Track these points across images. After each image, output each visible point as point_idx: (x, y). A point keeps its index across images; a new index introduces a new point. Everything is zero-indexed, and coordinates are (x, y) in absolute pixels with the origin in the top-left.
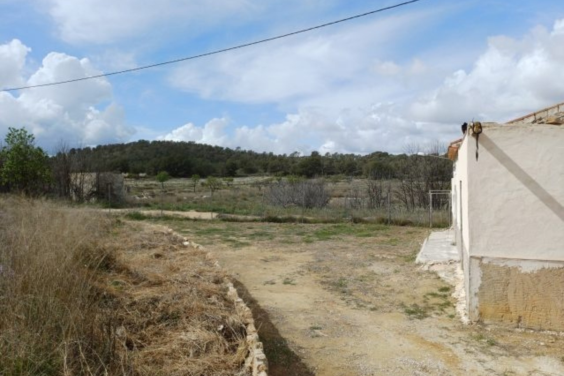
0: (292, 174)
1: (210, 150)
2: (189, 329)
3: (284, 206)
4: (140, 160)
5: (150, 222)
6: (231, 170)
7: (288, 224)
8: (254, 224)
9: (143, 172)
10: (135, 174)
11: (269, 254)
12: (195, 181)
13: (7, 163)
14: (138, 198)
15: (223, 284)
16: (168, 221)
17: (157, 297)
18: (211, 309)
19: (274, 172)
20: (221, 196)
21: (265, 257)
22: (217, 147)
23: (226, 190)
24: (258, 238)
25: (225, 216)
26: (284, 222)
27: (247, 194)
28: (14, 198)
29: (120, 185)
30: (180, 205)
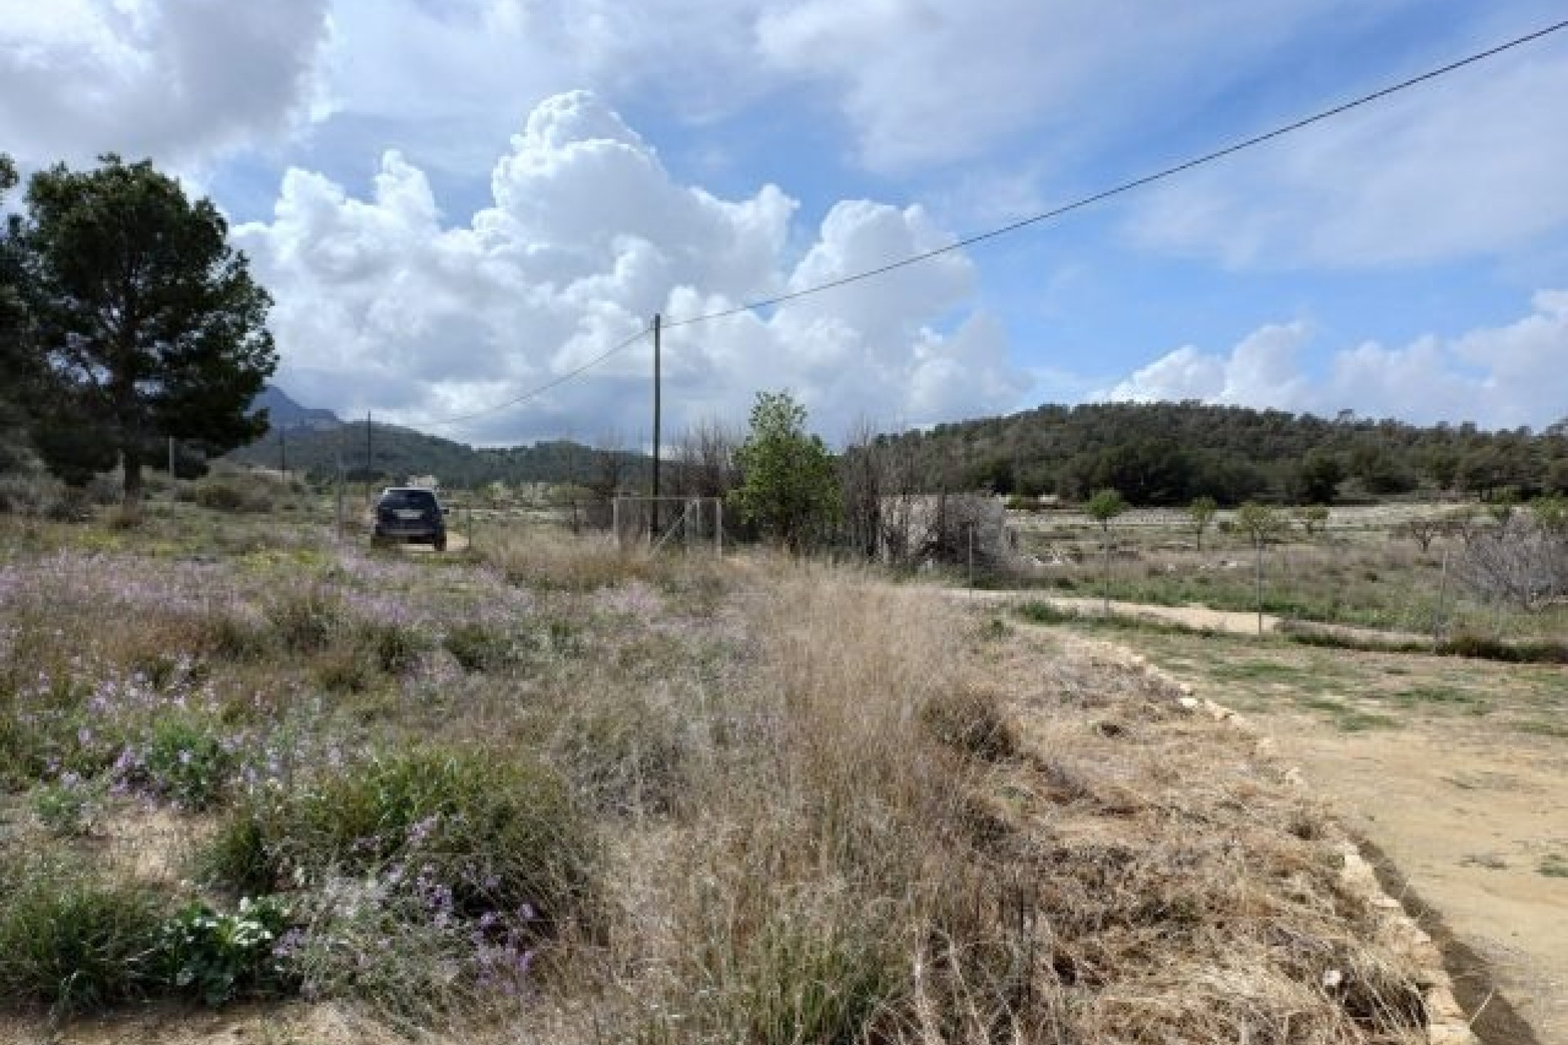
0: (1551, 495)
1: (1249, 424)
2: (1230, 960)
3: (1526, 608)
4: (1041, 459)
5: (1079, 632)
6: (1317, 481)
7: (1546, 670)
8: (1407, 658)
9: (1049, 492)
10: (1029, 495)
11: (1473, 766)
12: (1202, 517)
13: (753, 475)
14: (1038, 563)
15: (1324, 842)
16: (1127, 631)
17: (1126, 848)
18: (1296, 914)
19: (1480, 487)
20: (1286, 565)
21: (1457, 773)
22: (1270, 414)
23: (1301, 547)
24: (1424, 705)
25: (1302, 628)
26: (1530, 661)
27: (1378, 558)
28: (768, 555)
29: (994, 526)
30: (1160, 588)
